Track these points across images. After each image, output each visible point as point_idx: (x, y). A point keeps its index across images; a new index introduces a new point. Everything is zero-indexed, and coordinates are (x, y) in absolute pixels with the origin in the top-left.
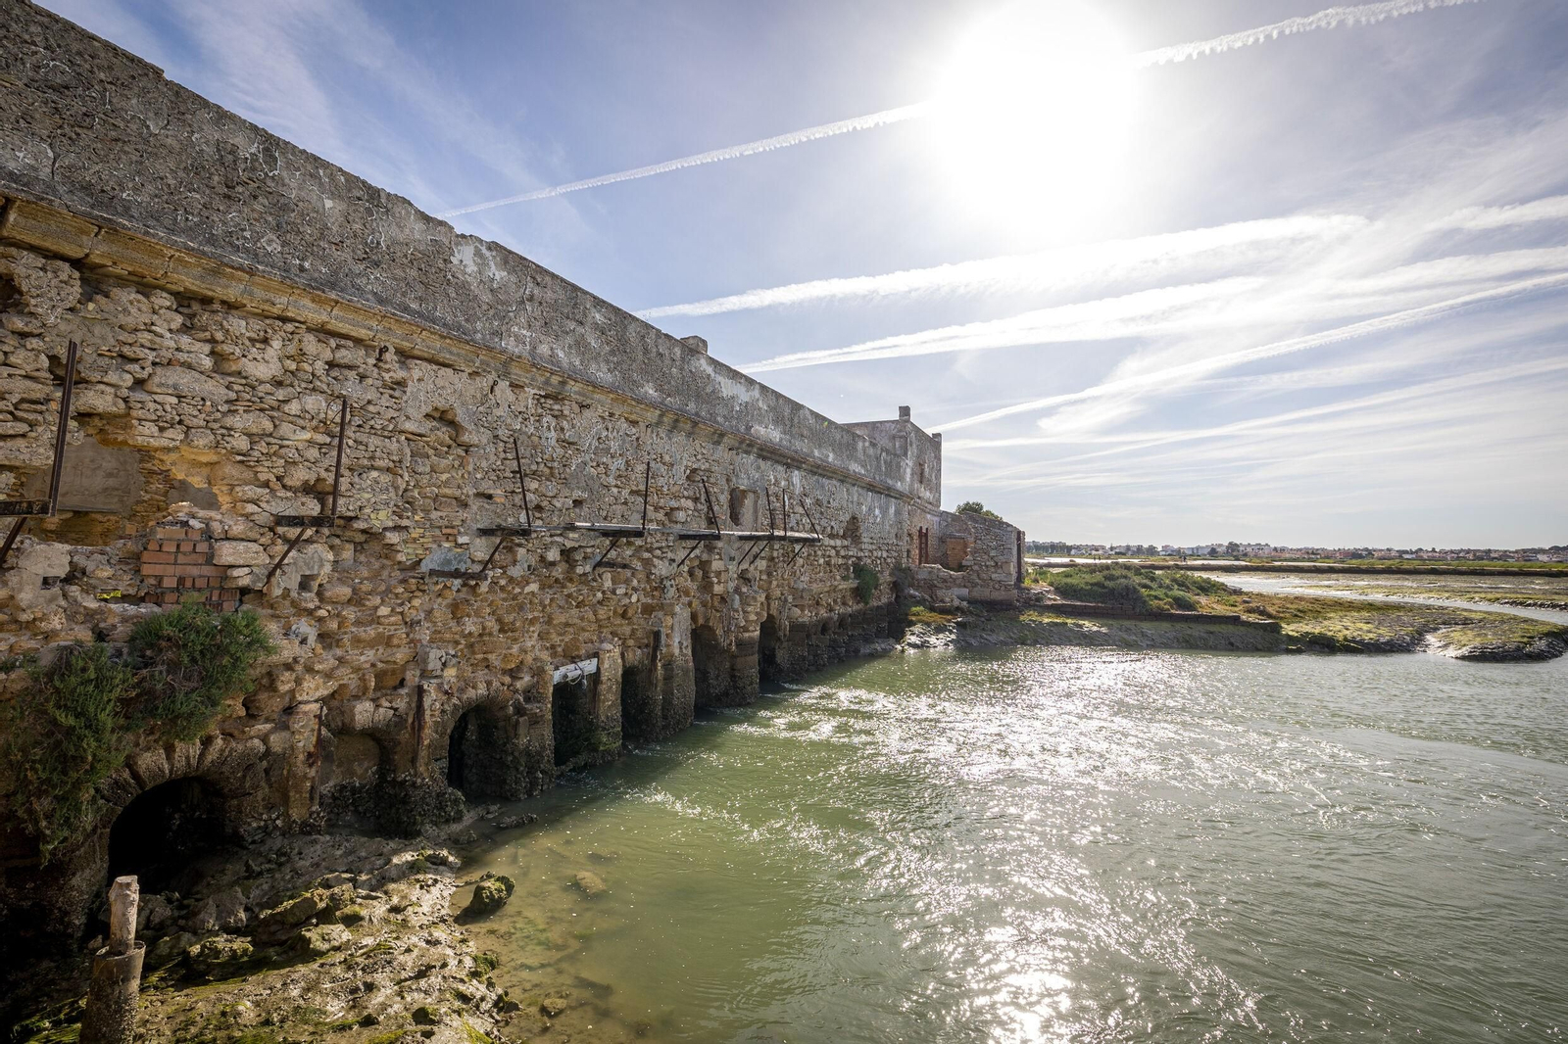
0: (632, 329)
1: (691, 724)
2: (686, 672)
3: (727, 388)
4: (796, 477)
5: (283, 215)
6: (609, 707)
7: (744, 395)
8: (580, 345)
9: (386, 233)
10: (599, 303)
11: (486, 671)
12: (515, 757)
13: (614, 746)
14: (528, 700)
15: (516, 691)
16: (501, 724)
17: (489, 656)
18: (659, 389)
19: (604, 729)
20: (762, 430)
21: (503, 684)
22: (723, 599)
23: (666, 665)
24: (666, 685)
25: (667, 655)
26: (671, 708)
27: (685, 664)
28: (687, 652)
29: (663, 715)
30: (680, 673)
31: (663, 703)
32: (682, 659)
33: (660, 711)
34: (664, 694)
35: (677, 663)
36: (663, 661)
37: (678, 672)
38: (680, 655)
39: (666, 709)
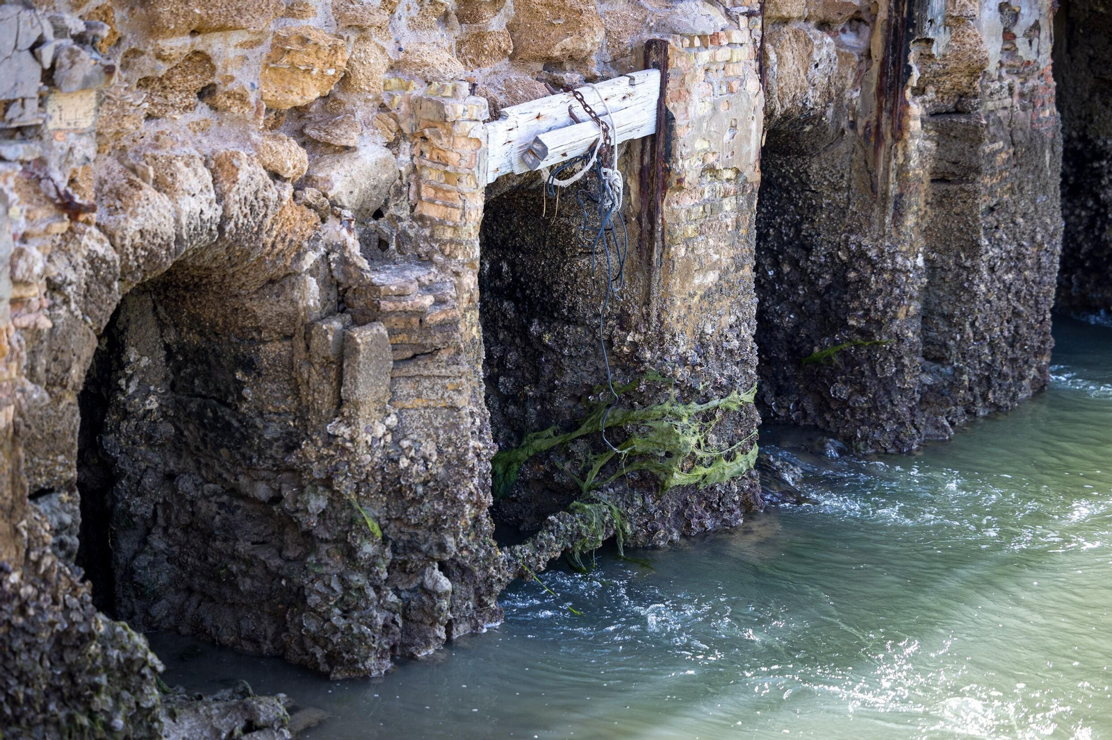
1: (1041, 388)
6: (708, 295)
11: (202, 112)
12: (336, 497)
13: (730, 469)
14: (377, 248)
15: (328, 210)
16: (272, 350)
17: (215, 45)
19: (688, 393)
21: (275, 176)
23: (948, 113)
24: (940, 203)
25: (953, 65)
26: (963, 314)
27: (1024, 109)
28: (1032, 57)
29: (926, 341)
30: (1000, 151)
31: (926, 288)
32: (1011, 89)
33: (917, 323)
34: (933, 250)
35: (990, 105)
36: (931, 94)
37: (996, 146)
38: (1004, 70)
39: (943, 316)
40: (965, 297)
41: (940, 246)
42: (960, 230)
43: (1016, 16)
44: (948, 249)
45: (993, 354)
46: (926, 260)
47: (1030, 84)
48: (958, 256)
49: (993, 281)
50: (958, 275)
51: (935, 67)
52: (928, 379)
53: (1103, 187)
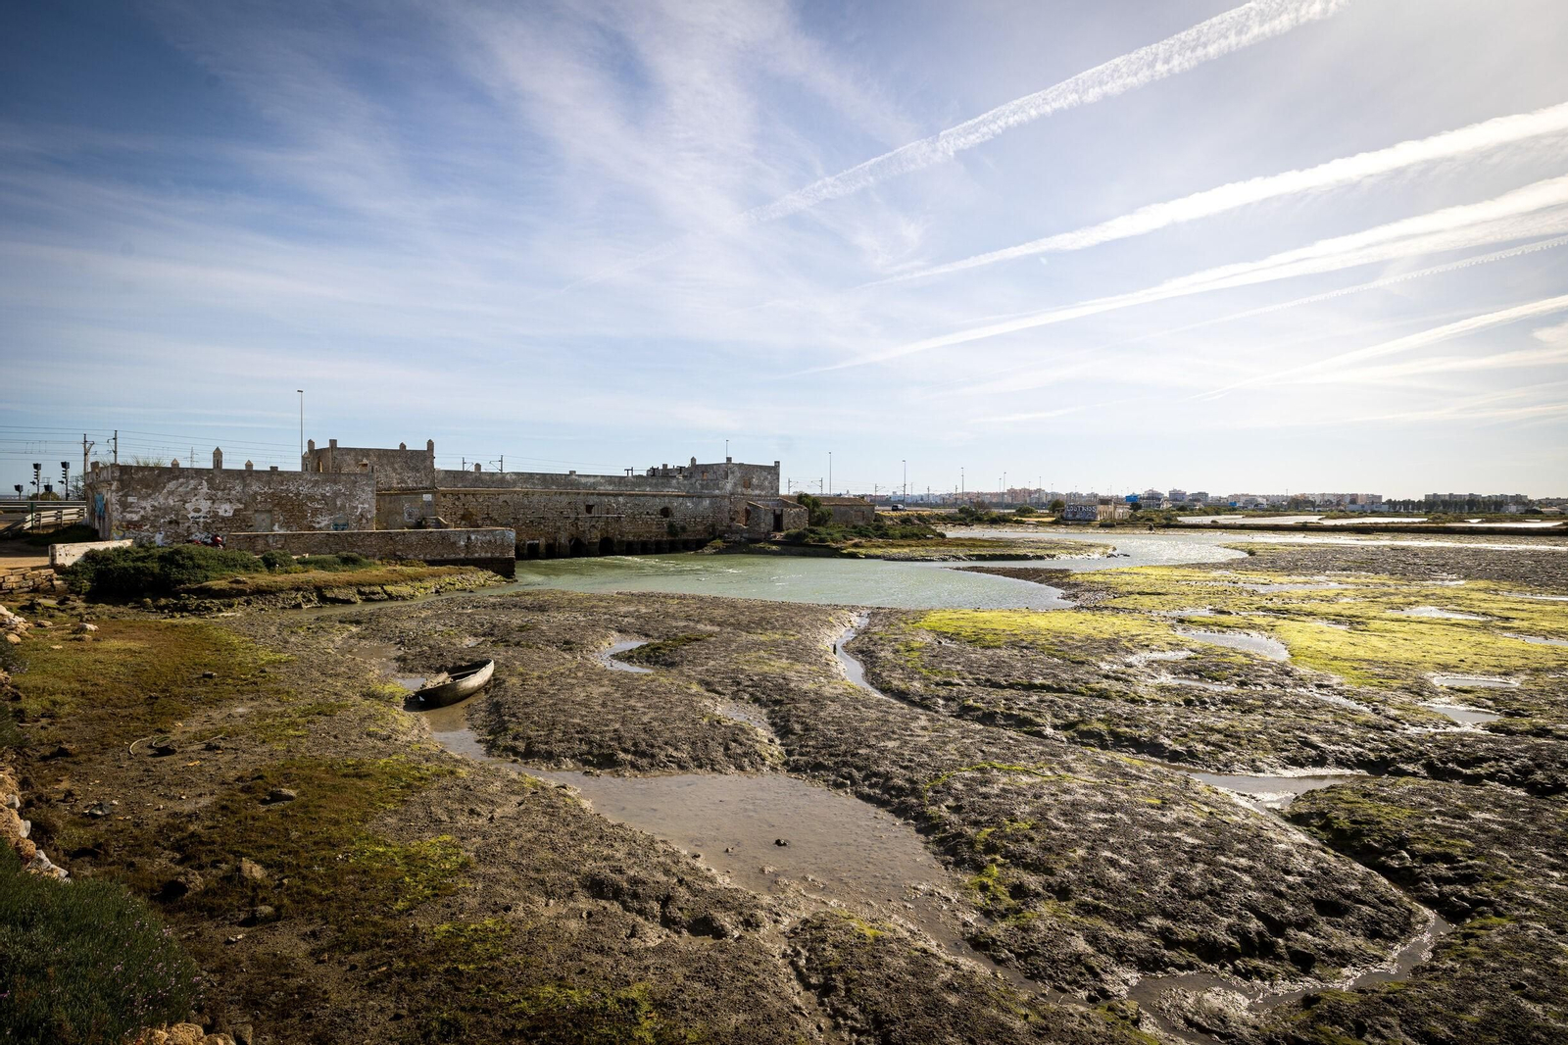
0: (548, 477)
2: (566, 546)
3: (583, 480)
4: (621, 499)
5: (482, 481)
7: (592, 480)
8: (533, 483)
9: (495, 478)
10: (537, 474)
18: (557, 486)
20: (602, 488)
22: (584, 531)
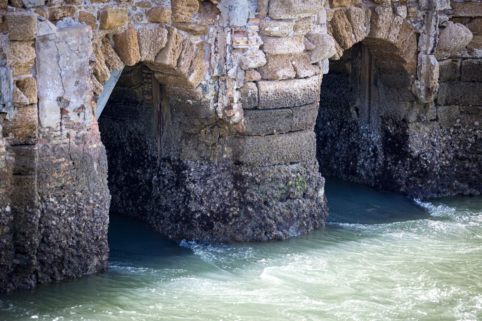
23: (21, 145)
24: (18, 184)
25: (19, 124)
26: (30, 233)
27: (78, 144)
28: (81, 120)
29: (16, 245)
30: (63, 162)
31: (13, 221)
32: (68, 136)
33: (11, 237)
34: (15, 204)
35: (55, 142)
36: (11, 136)
37: (60, 160)
38: (63, 127)
39: (21, 233)
40: (29, 225)
41: (18, 203)
42: (26, 196)
43: (68, 103)
44: (21, 204)
45: (64, 253)
46: (12, 209)
47: (81, 133)
48: (26, 207)
49: (60, 220)
50: (26, 216)
51: (11, 125)
52: (17, 262)
53: (187, 183)
